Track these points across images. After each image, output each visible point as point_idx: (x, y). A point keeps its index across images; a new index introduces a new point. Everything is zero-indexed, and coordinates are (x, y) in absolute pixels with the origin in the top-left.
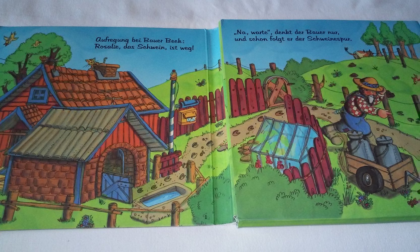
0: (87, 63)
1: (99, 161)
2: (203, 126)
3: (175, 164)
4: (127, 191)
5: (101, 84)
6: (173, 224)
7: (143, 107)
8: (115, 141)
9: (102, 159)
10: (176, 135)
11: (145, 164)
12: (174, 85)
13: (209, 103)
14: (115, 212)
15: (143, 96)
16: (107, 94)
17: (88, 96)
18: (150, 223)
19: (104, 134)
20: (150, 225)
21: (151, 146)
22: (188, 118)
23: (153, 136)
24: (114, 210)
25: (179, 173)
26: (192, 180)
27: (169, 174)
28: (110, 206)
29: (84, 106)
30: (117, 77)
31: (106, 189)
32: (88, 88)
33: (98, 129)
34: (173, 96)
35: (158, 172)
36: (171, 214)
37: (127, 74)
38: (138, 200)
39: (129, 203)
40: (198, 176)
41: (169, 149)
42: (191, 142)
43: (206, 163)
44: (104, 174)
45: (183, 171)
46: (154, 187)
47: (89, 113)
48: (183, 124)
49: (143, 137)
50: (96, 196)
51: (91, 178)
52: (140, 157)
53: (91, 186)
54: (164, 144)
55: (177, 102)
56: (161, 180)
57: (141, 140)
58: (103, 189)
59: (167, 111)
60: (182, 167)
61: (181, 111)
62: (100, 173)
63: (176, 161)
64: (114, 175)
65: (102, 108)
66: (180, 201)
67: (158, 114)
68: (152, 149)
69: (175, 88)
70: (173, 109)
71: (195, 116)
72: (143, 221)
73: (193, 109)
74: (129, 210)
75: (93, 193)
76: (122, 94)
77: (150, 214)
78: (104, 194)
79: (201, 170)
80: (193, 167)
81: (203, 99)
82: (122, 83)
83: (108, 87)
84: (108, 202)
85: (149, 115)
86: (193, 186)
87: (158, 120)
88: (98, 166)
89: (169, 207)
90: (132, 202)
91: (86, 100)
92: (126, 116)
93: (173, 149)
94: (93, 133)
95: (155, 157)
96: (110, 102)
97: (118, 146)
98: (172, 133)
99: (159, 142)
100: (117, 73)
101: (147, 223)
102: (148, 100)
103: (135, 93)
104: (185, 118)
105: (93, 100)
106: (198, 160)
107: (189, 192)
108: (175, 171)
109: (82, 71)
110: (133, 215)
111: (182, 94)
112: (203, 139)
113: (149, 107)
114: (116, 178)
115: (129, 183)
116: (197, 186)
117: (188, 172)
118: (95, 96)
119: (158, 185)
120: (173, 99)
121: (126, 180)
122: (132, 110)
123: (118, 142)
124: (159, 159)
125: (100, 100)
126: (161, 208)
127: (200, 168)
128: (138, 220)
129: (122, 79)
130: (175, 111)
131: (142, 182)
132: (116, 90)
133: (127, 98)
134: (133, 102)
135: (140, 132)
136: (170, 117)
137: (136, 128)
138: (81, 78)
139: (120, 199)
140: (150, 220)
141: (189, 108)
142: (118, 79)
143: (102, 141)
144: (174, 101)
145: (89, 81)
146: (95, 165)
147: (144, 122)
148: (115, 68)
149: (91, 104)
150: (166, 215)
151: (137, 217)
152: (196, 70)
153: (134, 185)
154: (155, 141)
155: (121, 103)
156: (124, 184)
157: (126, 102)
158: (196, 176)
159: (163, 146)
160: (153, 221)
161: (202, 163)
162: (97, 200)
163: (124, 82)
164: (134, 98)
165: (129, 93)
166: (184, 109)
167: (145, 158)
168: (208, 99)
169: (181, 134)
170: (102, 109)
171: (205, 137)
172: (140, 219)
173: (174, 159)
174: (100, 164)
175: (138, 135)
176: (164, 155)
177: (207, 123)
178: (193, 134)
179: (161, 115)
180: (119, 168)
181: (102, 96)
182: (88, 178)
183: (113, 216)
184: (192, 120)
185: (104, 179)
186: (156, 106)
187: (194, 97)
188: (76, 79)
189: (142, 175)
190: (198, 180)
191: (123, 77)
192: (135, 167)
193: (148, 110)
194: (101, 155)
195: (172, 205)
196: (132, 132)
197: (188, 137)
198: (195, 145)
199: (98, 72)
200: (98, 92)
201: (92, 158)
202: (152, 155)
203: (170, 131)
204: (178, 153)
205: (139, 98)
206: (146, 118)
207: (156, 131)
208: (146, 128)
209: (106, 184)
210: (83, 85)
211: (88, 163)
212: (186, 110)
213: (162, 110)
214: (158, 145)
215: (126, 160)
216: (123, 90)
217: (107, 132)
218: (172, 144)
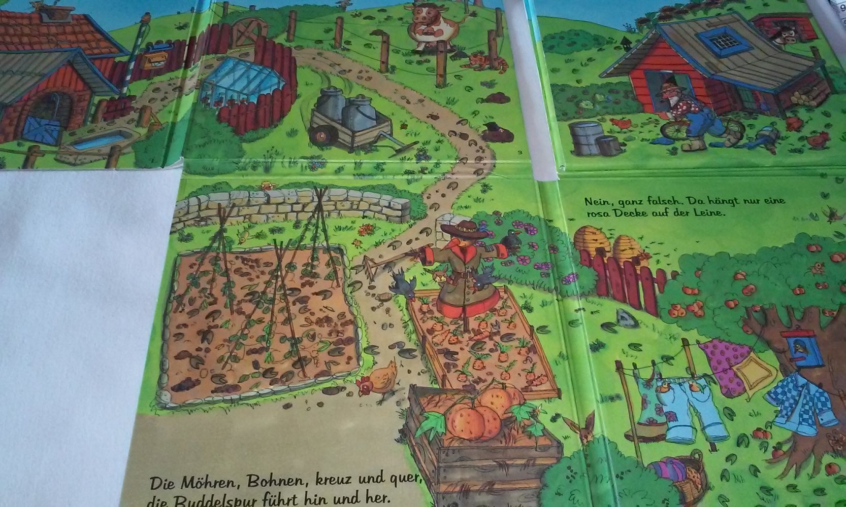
0: (31, 5)
1: (25, 105)
2: (173, 71)
3: (125, 108)
4: (55, 134)
5: (46, 27)
6: (108, 166)
7: (96, 51)
8: (51, 85)
9: (30, 103)
10: (133, 79)
11: (86, 108)
12: (143, 29)
13: (187, 47)
14: (35, 154)
15: (98, 40)
16: (51, 37)
17: (25, 40)
18: (78, 165)
19: (37, 79)
20: (78, 167)
21: (97, 90)
22: (154, 62)
23: (102, 80)
24: (35, 152)
25: (127, 118)
26: (144, 125)
27: (114, 117)
28: (30, 149)
29: (18, 49)
30: (69, 19)
31: (29, 132)
32: (27, 30)
33: (30, 74)
34: (140, 40)
35: (100, 115)
36: (107, 157)
37: (82, 17)
38: (68, 143)
39: (56, 146)
40: (153, 121)
41: (121, 92)
42: (153, 87)
43: (167, 109)
44: (29, 118)
45: (134, 115)
46: (92, 131)
47: (22, 57)
48: (146, 69)
49: (88, 81)
50: (15, 138)
51: (11, 121)
52: (79, 101)
53: (11, 129)
54: (115, 88)
55: (143, 46)
56: (101, 124)
57: (86, 84)
58: (26, 131)
59: (127, 55)
60: (133, 112)
61: (146, 56)
62: (23, 117)
63: (128, 105)
64: (42, 118)
65: (42, 51)
66: (122, 145)
67: (115, 58)
68: (97, 94)
69: (144, 31)
70: (137, 52)
71: (164, 61)
72: (70, 164)
73: (163, 53)
74: (53, 152)
75: (11, 136)
76: (72, 38)
77: (80, 157)
78: (24, 136)
79: (158, 116)
80: (148, 112)
81: (181, 44)
82: (73, 26)
83: (53, 30)
84: (28, 144)
85: (101, 59)
86: (143, 131)
87: (113, 65)
88: (23, 109)
89: (107, 150)
90: (60, 145)
91: (21, 43)
92: (71, 60)
93: (126, 93)
94: (23, 77)
95: (100, 102)
96: (52, 46)
97: (54, 90)
98: (128, 78)
99: (109, 86)
100: (70, 17)
101: (74, 165)
102: (103, 44)
103: (89, 37)
104: (151, 63)
105: (30, 44)
106: (156, 106)
107: (136, 136)
108: (123, 115)
109: (22, 13)
110: (58, 157)
111: (152, 38)
112: (170, 85)
113: (103, 51)
114: (44, 122)
115: (60, 126)
116: (149, 131)
117: (140, 117)
118: (36, 39)
119: (97, 130)
120: (139, 43)
121: (57, 123)
122: (81, 54)
123: (54, 86)
124: (104, 104)
125: (41, 43)
126: (96, 151)
127: (157, 113)
128: (63, 162)
129: (75, 22)
130: (137, 56)
131: (77, 126)
132: (64, 33)
133: (78, 41)
134: (84, 46)
135: (85, 77)
136: (129, 61)
137: (81, 72)
138: (20, 21)
139: (44, 141)
140: (78, 162)
141: (158, 52)
142: (69, 22)
143: (34, 85)
144: (140, 45)
145: (30, 24)
146: (19, 109)
147: (93, 66)
148: (67, 11)
149: (28, 47)
150: (101, 157)
151: (63, 159)
152: (179, 13)
153: (66, 128)
154: (104, 85)
155: (68, 46)
156: (53, 128)
157: (75, 46)
158: (150, 120)
159: (113, 91)
160: (82, 164)
161: (161, 107)
162: (15, 142)
163: (76, 25)
164: (87, 41)
165: (81, 37)
166: (151, 53)
167: (86, 103)
168: (187, 43)
169: (140, 79)
170: (41, 53)
171: (171, 82)
172: (66, 160)
173: (125, 103)
174: (27, 108)
175: (83, 80)
176: (112, 100)
177: (178, 68)
178: (157, 79)
179: (117, 59)
180: (50, 112)
181: (43, 39)
182: (8, 122)
183: (32, 158)
184: (159, 65)
185: (28, 123)
186: (114, 50)
187: (169, 42)
188: (12, 22)
189: (79, 119)
190: (152, 125)
191: (77, 20)
192: (71, 110)
193: (103, 53)
194: (29, 99)
195: (112, 148)
196: (75, 76)
197: (150, 81)
198: (157, 90)
199: (44, 15)
200: (40, 35)
201: (17, 102)
202: (97, 99)
203: (126, 76)
204: (132, 98)
205: (93, 41)
206: (97, 62)
207: (107, 75)
208: (95, 73)
209: (29, 127)
210: (21, 28)
211: (11, 106)
212: (153, 55)
213: (121, 54)
214: (107, 89)
215: (60, 104)
216: (74, 33)
217: (42, 76)
218: (125, 89)
